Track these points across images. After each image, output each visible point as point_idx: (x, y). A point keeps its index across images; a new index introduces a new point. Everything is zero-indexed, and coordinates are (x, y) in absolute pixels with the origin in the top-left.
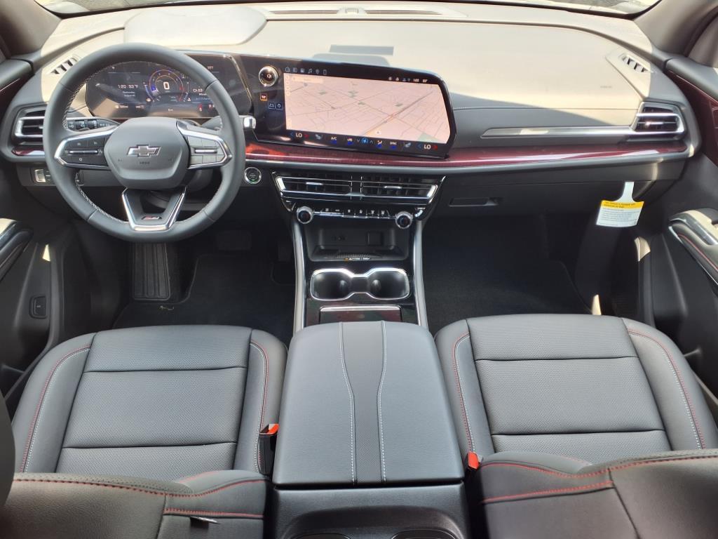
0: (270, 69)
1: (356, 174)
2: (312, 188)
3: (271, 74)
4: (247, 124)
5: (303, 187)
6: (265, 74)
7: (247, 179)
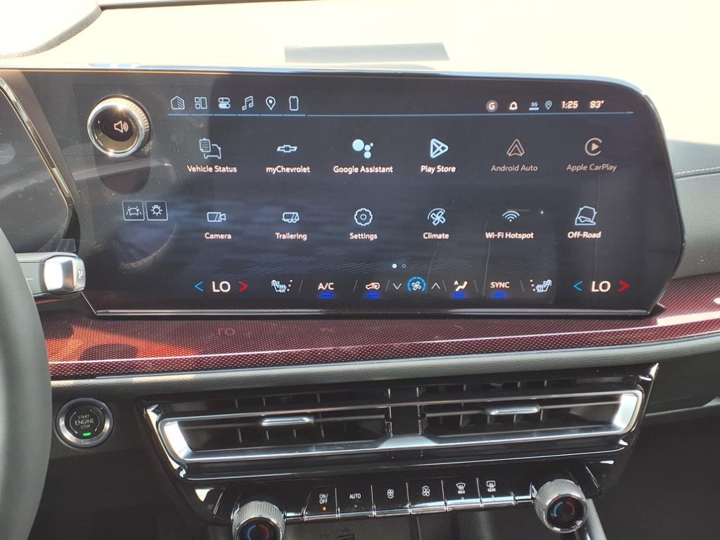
0: (121, 104)
1: (403, 385)
2: (281, 437)
3: (127, 118)
4: (54, 280)
5: (255, 436)
6: (107, 122)
7: (68, 435)
